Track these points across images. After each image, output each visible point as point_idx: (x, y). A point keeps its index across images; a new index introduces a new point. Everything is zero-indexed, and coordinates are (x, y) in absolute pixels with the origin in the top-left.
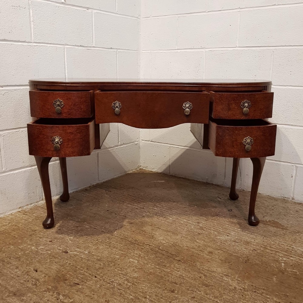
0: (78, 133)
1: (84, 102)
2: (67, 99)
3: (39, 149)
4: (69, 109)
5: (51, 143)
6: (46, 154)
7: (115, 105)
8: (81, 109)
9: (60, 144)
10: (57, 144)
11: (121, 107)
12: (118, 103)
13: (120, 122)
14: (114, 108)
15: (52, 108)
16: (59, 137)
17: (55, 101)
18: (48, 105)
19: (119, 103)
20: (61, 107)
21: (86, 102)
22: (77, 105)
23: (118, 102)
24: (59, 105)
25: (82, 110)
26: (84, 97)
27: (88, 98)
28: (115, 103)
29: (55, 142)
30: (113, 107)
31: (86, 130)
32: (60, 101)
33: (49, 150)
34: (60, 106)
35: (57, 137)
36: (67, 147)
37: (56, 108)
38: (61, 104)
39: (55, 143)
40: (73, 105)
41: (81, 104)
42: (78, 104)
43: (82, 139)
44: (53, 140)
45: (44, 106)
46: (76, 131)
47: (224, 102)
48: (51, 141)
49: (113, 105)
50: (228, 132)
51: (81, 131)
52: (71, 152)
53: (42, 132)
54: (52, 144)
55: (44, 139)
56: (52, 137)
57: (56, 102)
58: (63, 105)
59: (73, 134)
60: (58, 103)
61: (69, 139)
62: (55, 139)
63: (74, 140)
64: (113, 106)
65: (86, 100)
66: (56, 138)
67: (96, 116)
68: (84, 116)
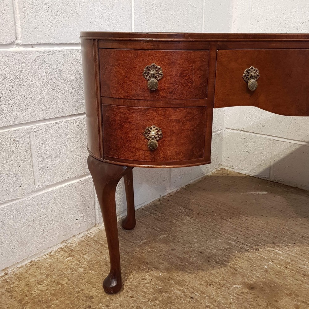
0: (187, 120)
1: (198, 70)
2: (169, 64)
3: (122, 147)
4: (172, 83)
5: (143, 137)
6: (133, 156)
7: (249, 73)
8: (192, 83)
9: (157, 139)
10: (153, 139)
11: (258, 77)
12: (255, 70)
14: (247, 80)
15: (140, 81)
16: (156, 128)
17: (147, 68)
18: (135, 75)
19: (257, 69)
20: (158, 79)
21: (201, 70)
22: (185, 76)
23: (254, 68)
24: (154, 76)
25: (194, 84)
28: (249, 70)
29: (150, 135)
30: (245, 77)
31: (201, 115)
32: (157, 68)
33: (139, 149)
34: (156, 78)
35: (154, 127)
36: (169, 145)
37: (149, 81)
38: (158, 73)
39: (150, 137)
40: (178, 75)
41: (193, 73)
42: (187, 74)
43: (193, 130)
44: (146, 133)
45: (127, 77)
46: (185, 117)
48: (142, 133)
49: (245, 73)
51: (193, 118)
52: (175, 153)
53: (128, 118)
54: (144, 139)
55: (131, 130)
56: (144, 128)
57: (150, 70)
58: (161, 76)
59: (179, 122)
60: (153, 72)
61: (173, 130)
62: (150, 131)
63: (181, 133)
64: (245, 76)
65: (202, 66)
66: (151, 129)
67: (216, 94)
68: (196, 96)
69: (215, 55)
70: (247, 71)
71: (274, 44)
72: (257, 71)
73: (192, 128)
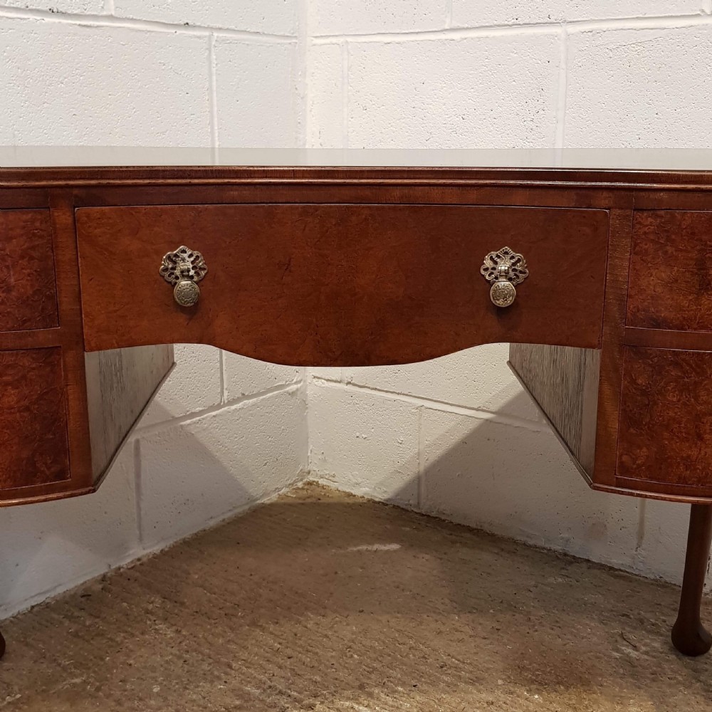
1: (22, 257)
7: (174, 262)
11: (203, 273)
12: (190, 256)
13: (200, 341)
14: (172, 279)
19: (196, 253)
21: (31, 258)
23: (189, 252)
26: (18, 231)
27: (41, 237)
28: (176, 256)
30: (166, 274)
31: (48, 369)
43: (27, 409)
47: (681, 251)
49: (165, 263)
50: (675, 372)
51: (24, 377)
64: (166, 269)
65: (31, 248)
67: (86, 316)
68: (25, 322)
69: (70, 220)
70: (169, 257)
71: (236, 193)
72: (197, 257)
73: (26, 403)
